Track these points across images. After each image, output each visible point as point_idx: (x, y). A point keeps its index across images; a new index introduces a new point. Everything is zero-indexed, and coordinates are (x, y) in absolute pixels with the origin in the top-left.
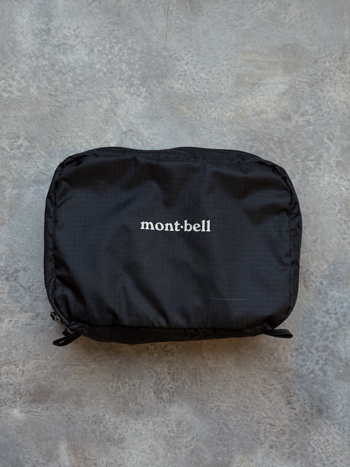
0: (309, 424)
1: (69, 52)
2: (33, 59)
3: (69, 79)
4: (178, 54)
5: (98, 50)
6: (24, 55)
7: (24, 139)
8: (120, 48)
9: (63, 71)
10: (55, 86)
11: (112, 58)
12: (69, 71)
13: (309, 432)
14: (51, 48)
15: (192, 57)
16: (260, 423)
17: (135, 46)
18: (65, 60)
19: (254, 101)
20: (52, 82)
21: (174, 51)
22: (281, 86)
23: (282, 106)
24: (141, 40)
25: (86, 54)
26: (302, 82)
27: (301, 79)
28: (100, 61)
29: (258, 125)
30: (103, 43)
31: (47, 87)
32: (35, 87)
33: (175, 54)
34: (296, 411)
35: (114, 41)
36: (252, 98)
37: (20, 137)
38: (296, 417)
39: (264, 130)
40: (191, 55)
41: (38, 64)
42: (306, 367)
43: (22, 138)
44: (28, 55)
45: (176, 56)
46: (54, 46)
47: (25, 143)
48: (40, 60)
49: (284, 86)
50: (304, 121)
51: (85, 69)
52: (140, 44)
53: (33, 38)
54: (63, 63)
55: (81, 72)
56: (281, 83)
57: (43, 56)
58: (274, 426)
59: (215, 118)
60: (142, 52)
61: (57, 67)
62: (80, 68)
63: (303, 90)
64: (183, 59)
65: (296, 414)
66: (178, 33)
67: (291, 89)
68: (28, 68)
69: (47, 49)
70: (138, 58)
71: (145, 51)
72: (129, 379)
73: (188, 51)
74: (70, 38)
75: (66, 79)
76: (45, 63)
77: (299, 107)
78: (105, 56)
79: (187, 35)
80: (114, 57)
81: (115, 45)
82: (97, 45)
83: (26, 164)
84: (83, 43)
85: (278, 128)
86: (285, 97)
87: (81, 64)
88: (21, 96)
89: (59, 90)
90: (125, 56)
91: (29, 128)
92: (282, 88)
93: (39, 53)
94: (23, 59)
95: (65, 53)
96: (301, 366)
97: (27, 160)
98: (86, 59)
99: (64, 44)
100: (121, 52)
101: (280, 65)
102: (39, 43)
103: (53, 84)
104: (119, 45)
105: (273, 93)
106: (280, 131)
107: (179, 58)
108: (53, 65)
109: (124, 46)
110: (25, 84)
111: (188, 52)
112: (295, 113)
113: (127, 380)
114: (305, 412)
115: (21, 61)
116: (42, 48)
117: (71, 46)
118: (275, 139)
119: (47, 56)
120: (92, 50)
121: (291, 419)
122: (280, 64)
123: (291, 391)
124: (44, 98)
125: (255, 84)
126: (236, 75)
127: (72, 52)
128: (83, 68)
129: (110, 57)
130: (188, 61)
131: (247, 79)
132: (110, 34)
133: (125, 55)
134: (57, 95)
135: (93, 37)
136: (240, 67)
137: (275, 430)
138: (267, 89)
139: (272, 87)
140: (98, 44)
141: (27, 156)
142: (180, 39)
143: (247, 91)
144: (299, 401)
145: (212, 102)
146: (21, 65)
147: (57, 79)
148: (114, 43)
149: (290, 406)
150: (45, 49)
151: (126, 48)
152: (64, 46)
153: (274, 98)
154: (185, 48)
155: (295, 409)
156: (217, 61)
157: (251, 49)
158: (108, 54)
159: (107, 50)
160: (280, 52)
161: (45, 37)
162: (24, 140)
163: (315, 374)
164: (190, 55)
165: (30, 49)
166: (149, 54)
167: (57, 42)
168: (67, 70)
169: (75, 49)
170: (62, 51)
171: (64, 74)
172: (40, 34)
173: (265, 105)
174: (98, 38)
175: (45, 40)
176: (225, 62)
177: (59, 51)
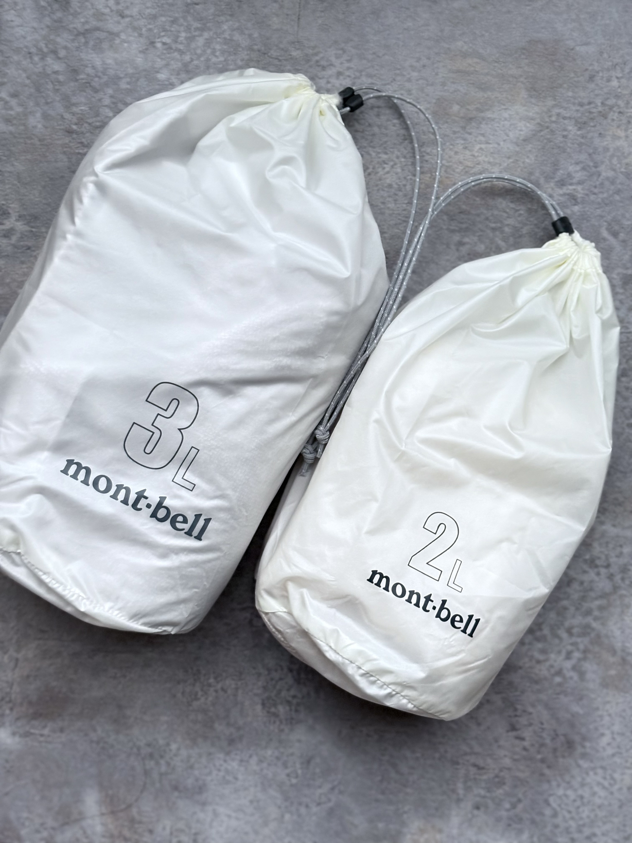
0: (549, 767)
1: (105, 45)
2: (36, 59)
3: (107, 101)
4: (321, 55)
5: (164, 44)
6: (17, 51)
7: (17, 218)
8: (207, 39)
9: (93, 84)
10: (78, 114)
11: (192, 60)
12: (106, 84)
13: (549, 781)
14: (71, 37)
15: (349, 61)
16: (458, 763)
17: (237, 37)
18: (98, 63)
19: (467, 152)
20: (74, 105)
21: (314, 48)
22: (521, 124)
23: (522, 165)
24: (249, 25)
25: (140, 52)
26: (564, 118)
27: (561, 111)
28: (167, 65)
29: (475, 200)
30: (173, 29)
31: (62, 116)
32: (38, 115)
33: (316, 54)
34: (526, 744)
35: (197, 25)
36: (465, 148)
37: (9, 213)
38: (524, 753)
39: (485, 212)
40: (349, 58)
41: (44, 69)
42: (548, 664)
43: (14, 216)
44: (25, 49)
45: (317, 58)
46: (75, 32)
47: (20, 226)
48: (49, 60)
49: (528, 125)
50: (565, 194)
51: (138, 80)
52: (247, 32)
53: (34, 16)
54: (93, 67)
55: (128, 86)
56: (521, 119)
57: (54, 52)
58: (483, 768)
59: (390, 186)
60: (250, 49)
61: (82, 76)
62: (128, 80)
63: (565, 133)
64: (332, 65)
65: (525, 749)
66: (322, 11)
67: (541, 131)
68: (24, 75)
69: (63, 39)
70: (242, 60)
71: (256, 47)
72: (215, 678)
73: (343, 50)
74: (108, 18)
75: (100, 100)
76: (57, 66)
77: (556, 166)
78: (176, 55)
79: (341, 16)
80: (194, 57)
81: (196, 33)
82: (163, 34)
83: (21, 268)
84: (135, 29)
85: (513, 208)
86: (529, 147)
87: (130, 71)
88: (11, 133)
89: (87, 122)
90: (216, 56)
91: (26, 196)
92: (524, 128)
93: (47, 46)
94: (16, 58)
95: (98, 48)
96: (538, 662)
97: (23, 259)
98: (139, 60)
99: (97, 29)
100: (209, 47)
101: (522, 82)
102: (48, 27)
103: (75, 109)
104: (206, 35)
105: (505, 138)
106: (517, 214)
107: (323, 63)
108: (75, 71)
109: (215, 36)
110: (19, 109)
111: (340, 52)
112: (548, 178)
113: (212, 681)
114: (542, 745)
115: (11, 62)
116: (52, 37)
117: (111, 33)
118: (506, 229)
119: (62, 53)
120: (152, 43)
121: (516, 757)
122: (522, 79)
123: (519, 707)
124: (56, 137)
125: (471, 119)
126: (434, 101)
127: (111, 46)
128: (134, 79)
129: (187, 58)
130: (341, 70)
131: (456, 108)
132: (188, 12)
133: (218, 53)
134: (82, 133)
135: (154, 17)
136: (443, 84)
137: (485, 777)
138: (496, 131)
139: (504, 126)
140: (165, 30)
141: (23, 252)
142: (326, 25)
143: (455, 133)
144: (531, 725)
145: (386, 153)
146: (12, 71)
147: (83, 100)
148: (197, 29)
149: (514, 733)
150: (59, 40)
151: (218, 40)
152: (97, 34)
153: (508, 148)
154: (336, 42)
155: (523, 739)
156: (398, 72)
157: (466, 47)
158: (183, 52)
159: (181, 43)
160: (523, 56)
161: (59, 14)
162: (17, 220)
163: (564, 677)
164: (345, 57)
165: (29, 38)
166: (265, 54)
167: (84, 24)
168: (102, 81)
169: (117, 41)
170: (91, 43)
171: (96, 91)
172: (49, 8)
173: (489, 163)
174: (163, 19)
175: (60, 21)
176: (415, 74)
177: (86, 43)
